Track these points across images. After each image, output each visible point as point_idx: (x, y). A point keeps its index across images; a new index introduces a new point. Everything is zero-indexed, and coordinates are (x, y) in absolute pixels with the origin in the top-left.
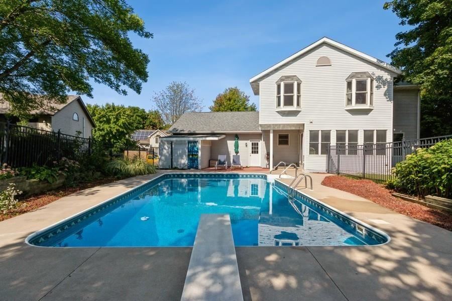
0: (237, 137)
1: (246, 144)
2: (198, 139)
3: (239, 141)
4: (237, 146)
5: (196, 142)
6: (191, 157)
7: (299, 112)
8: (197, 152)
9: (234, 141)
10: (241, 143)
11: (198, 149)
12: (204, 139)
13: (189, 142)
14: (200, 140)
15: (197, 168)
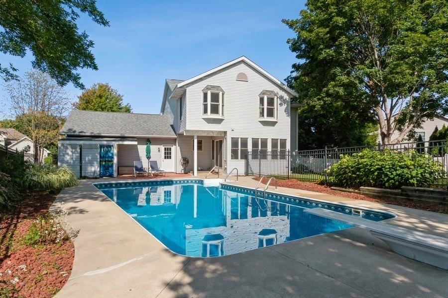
0: (148, 141)
1: (159, 148)
2: (113, 143)
3: (151, 146)
4: (148, 152)
5: (110, 147)
6: (104, 163)
7: (223, 120)
8: (113, 158)
9: (146, 146)
10: (154, 148)
11: (113, 154)
12: (121, 143)
13: (101, 146)
14: (115, 144)
15: (111, 176)
